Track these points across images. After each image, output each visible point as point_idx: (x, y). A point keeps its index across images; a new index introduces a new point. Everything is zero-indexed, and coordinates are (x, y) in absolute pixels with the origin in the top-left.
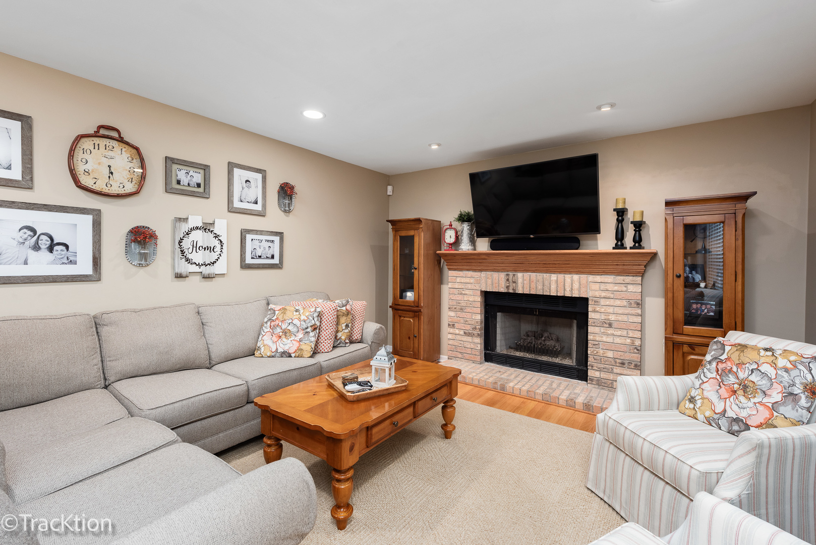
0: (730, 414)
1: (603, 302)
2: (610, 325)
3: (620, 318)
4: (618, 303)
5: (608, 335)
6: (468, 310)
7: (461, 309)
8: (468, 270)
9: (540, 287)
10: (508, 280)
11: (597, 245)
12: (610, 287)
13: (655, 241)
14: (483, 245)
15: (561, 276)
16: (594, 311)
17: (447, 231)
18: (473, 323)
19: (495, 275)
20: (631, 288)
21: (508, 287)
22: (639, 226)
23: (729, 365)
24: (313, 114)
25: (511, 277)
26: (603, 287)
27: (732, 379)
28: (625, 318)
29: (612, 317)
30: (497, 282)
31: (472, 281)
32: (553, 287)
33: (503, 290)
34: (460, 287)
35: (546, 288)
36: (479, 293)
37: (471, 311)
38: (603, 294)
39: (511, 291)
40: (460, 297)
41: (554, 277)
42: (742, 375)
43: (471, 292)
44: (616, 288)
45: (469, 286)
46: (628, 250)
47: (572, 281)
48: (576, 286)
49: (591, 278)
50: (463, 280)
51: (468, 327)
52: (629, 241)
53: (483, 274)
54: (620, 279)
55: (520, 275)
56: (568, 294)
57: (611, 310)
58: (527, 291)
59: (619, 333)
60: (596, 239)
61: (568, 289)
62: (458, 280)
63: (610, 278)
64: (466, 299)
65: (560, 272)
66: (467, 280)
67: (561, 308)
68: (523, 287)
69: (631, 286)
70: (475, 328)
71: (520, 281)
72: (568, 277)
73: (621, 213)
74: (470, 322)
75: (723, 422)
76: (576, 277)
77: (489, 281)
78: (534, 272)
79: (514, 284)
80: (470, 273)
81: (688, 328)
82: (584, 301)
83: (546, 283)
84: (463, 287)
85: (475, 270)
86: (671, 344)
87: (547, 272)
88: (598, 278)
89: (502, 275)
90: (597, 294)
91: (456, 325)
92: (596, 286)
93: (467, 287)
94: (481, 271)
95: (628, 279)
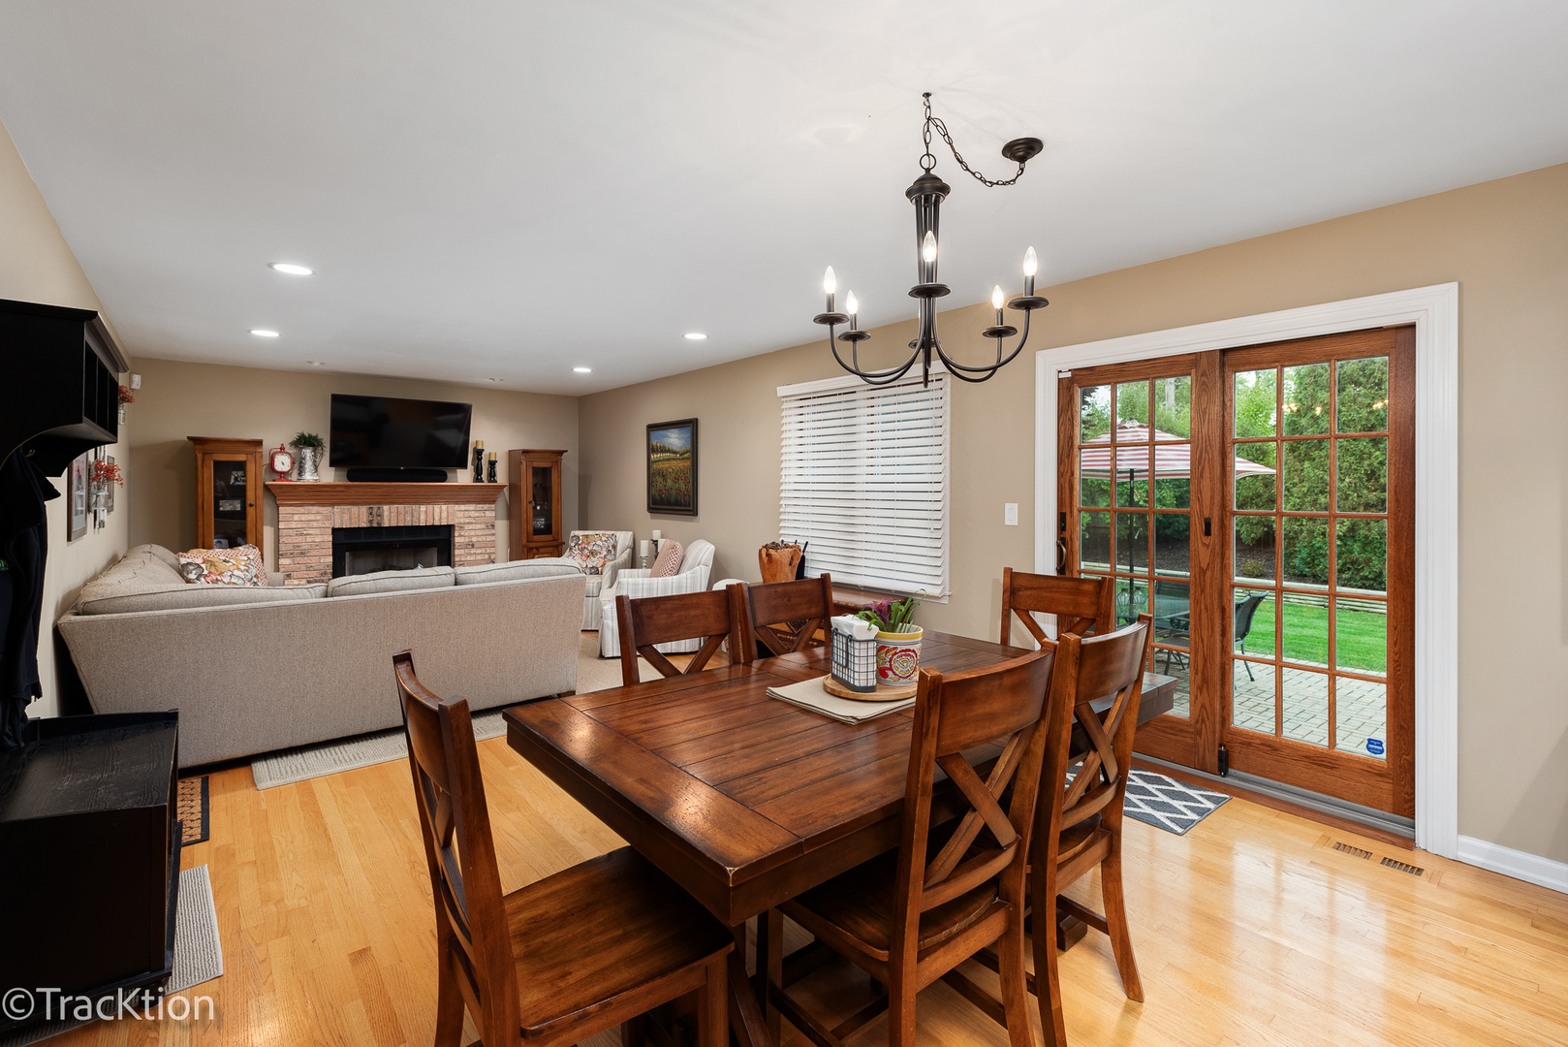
0: (589, 566)
1: (467, 527)
2: (473, 546)
3: (480, 539)
4: (479, 526)
5: (471, 554)
6: (314, 553)
7: (302, 553)
8: (312, 505)
9: (408, 519)
10: (371, 514)
11: (457, 477)
12: (472, 514)
13: (502, 477)
14: (328, 476)
15: (430, 507)
16: (460, 536)
17: (277, 456)
18: (322, 567)
19: (354, 509)
20: (488, 514)
21: (371, 522)
22: (492, 464)
23: (583, 545)
24: (266, 333)
25: (375, 510)
26: (466, 514)
27: (586, 551)
28: (484, 538)
29: (474, 539)
30: (355, 516)
31: (319, 518)
32: (423, 517)
33: (364, 525)
34: (299, 526)
35: (415, 519)
36: (331, 530)
37: (318, 554)
38: (467, 521)
39: (375, 525)
40: (300, 539)
41: (423, 508)
42: (590, 548)
43: (318, 531)
44: (477, 515)
45: (315, 524)
46: (486, 483)
47: (441, 510)
48: (444, 515)
49: (457, 507)
50: (304, 518)
51: (313, 574)
52: (484, 476)
53: (337, 509)
54: (479, 506)
55: (386, 508)
56: (437, 523)
57: (473, 533)
58: (394, 524)
59: (479, 551)
60: (456, 472)
61: (437, 518)
62: (296, 518)
63: (472, 507)
64: (308, 540)
65: (429, 503)
66: (312, 517)
67: (425, 538)
68: (390, 520)
69: (489, 512)
70: (325, 573)
71: (386, 513)
72: (437, 508)
73: (479, 453)
74: (317, 568)
75: (588, 571)
76: (444, 507)
77: (346, 517)
78: (401, 503)
79: (379, 518)
80: (315, 509)
81: (536, 537)
82: (450, 528)
83: (415, 514)
84: (304, 526)
85: (323, 505)
86: (526, 549)
87: (415, 503)
88: (463, 507)
89: (364, 509)
90: (462, 521)
91: (294, 574)
92: (461, 514)
93: (310, 525)
94: (332, 505)
95: (486, 506)
